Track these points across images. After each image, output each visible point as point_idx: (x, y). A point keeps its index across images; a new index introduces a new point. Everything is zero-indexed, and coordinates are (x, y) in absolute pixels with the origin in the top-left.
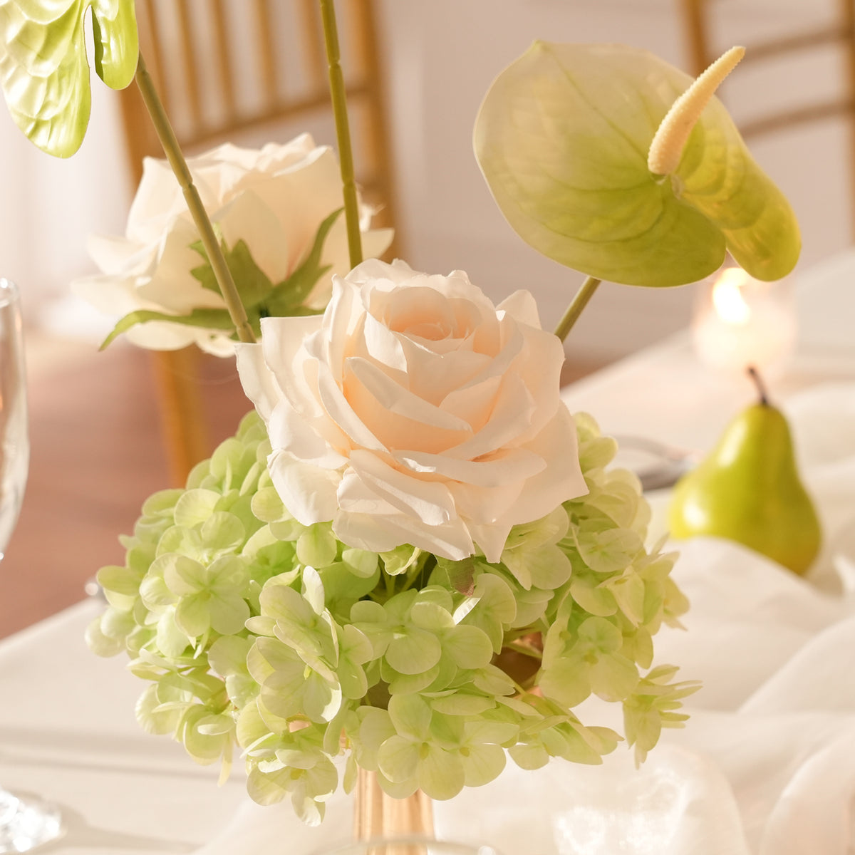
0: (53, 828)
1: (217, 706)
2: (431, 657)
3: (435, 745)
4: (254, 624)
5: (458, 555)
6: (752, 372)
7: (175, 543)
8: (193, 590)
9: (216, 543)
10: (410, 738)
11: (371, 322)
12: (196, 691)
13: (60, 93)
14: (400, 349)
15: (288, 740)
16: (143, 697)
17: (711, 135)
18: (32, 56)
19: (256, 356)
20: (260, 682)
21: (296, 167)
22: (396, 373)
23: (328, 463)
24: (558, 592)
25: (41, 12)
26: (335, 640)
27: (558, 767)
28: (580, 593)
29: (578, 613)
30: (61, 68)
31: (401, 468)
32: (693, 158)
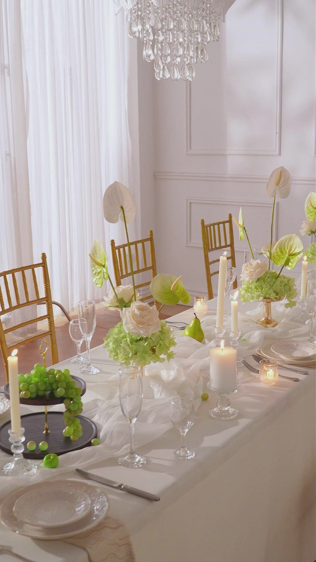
0: (98, 371)
1: (117, 355)
2: (142, 349)
3: (142, 360)
4: (121, 345)
5: (145, 337)
6: (195, 314)
7: (112, 335)
8: (114, 340)
9: (117, 335)
10: (140, 359)
11: (135, 309)
12: (115, 353)
13: (99, 280)
14: (139, 312)
15: (125, 359)
16: (108, 353)
17: (180, 286)
18: (96, 275)
19: (122, 312)
20: (122, 352)
21: (129, 288)
22: (138, 315)
23: (130, 325)
24: (158, 342)
25: (97, 270)
26: (131, 347)
27: (158, 363)
28: (161, 342)
29: (161, 345)
30: (100, 277)
31: (138, 326)
32: (177, 288)
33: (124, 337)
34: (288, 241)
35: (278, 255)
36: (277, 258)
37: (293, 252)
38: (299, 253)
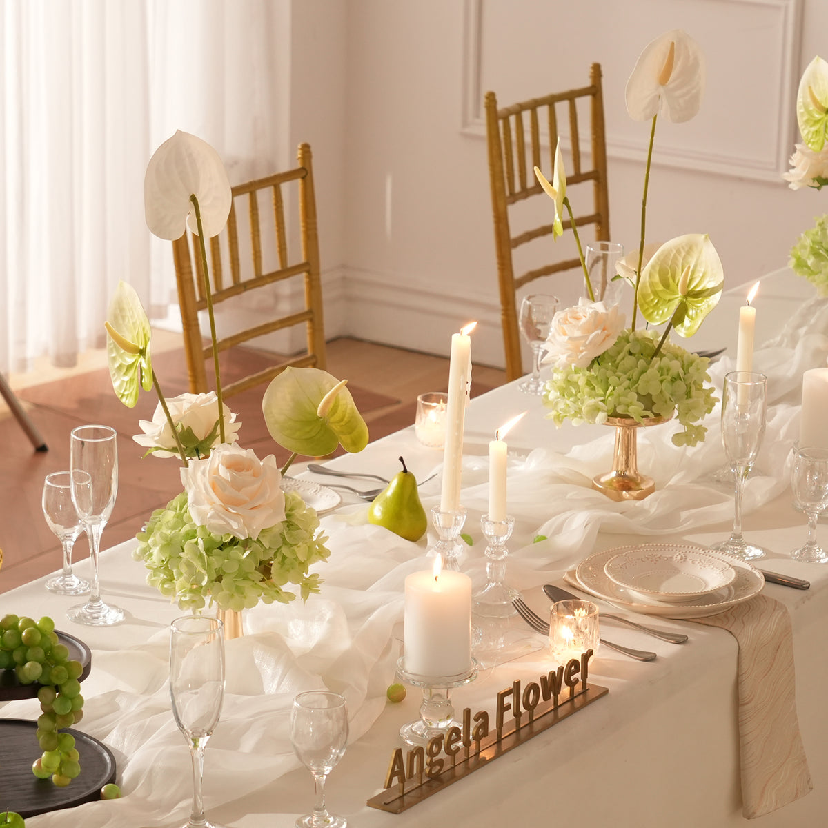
0: (121, 617)
1: (171, 579)
2: (235, 568)
3: (235, 595)
4: (182, 554)
5: (243, 538)
6: (401, 459)
7: (160, 528)
8: (165, 543)
9: (173, 528)
10: (228, 592)
11: (220, 465)
12: (165, 574)
13: (130, 386)
14: (228, 474)
15: (191, 591)
16: (148, 575)
17: (342, 402)
18: (122, 373)
19: (186, 472)
20: (183, 572)
21: (208, 404)
22: (227, 481)
23: (206, 507)
24: (278, 549)
25: (125, 361)
26: (206, 561)
27: (276, 604)
28: (285, 550)
29: (284, 558)
30: (130, 379)
31: (227, 510)
32: (335, 410)
33: (191, 535)
34: (683, 253)
35: (655, 293)
36: (653, 300)
37: (696, 286)
38: (713, 291)
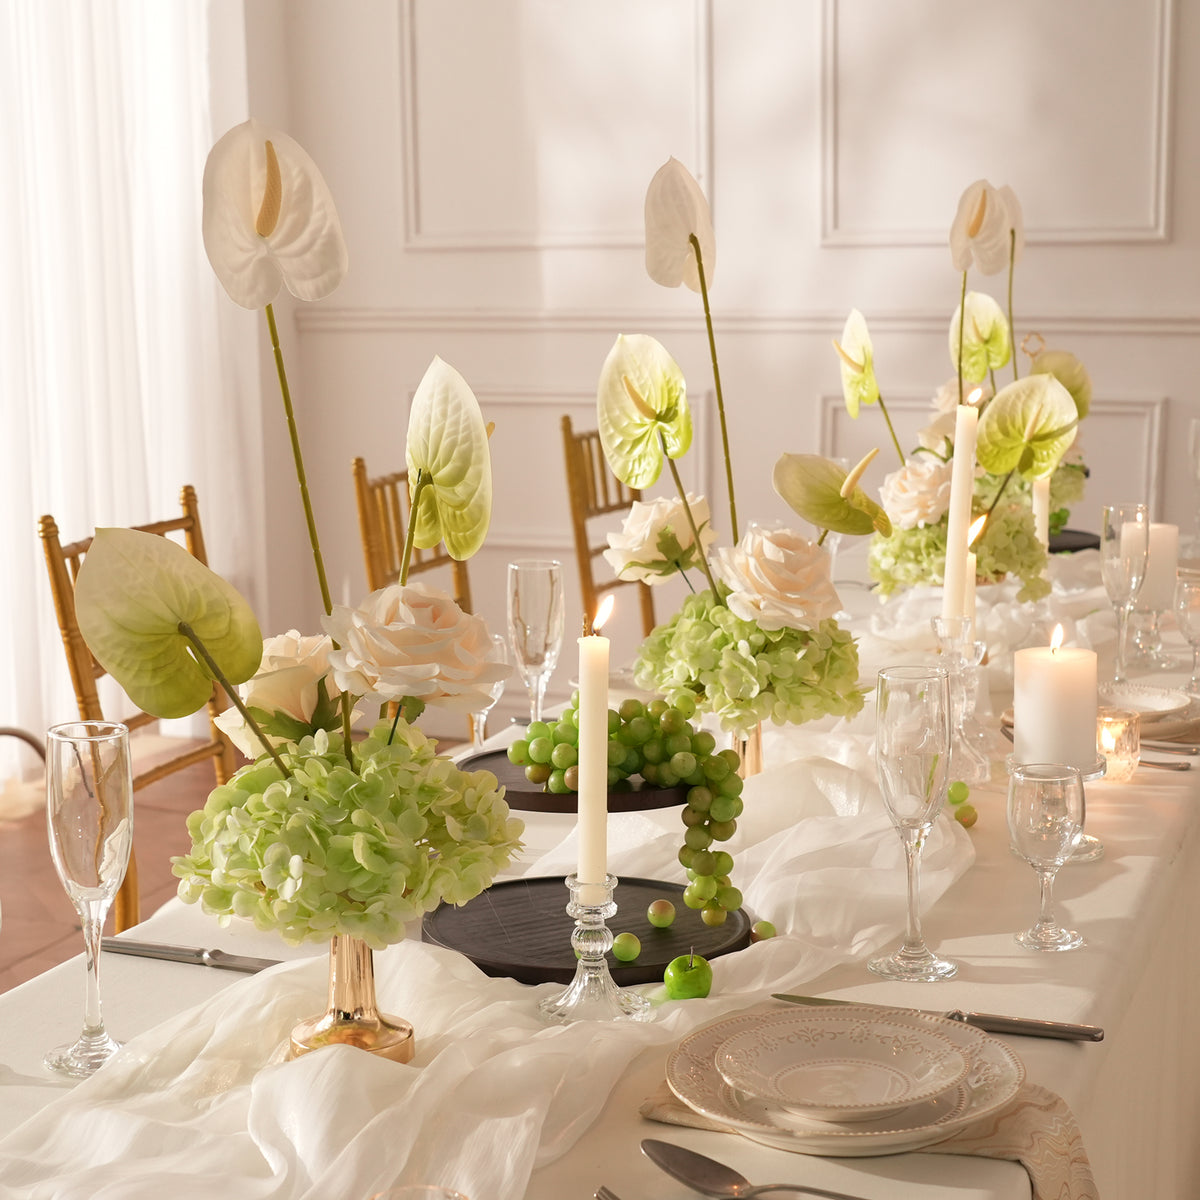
2: (789, 673)
3: (792, 706)
5: (804, 630)
7: (680, 639)
9: (697, 637)
10: (783, 703)
15: (737, 706)
20: (724, 686)
22: (780, 563)
31: (785, 597)
33: (725, 640)
35: (994, 443)
36: (992, 451)
37: (1041, 429)
38: (1064, 430)
